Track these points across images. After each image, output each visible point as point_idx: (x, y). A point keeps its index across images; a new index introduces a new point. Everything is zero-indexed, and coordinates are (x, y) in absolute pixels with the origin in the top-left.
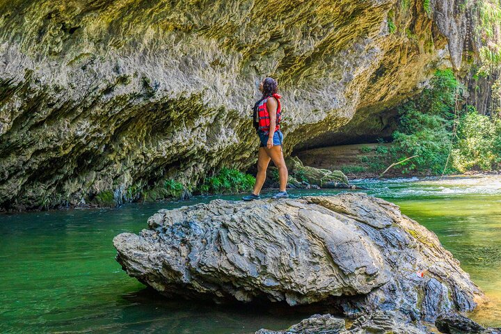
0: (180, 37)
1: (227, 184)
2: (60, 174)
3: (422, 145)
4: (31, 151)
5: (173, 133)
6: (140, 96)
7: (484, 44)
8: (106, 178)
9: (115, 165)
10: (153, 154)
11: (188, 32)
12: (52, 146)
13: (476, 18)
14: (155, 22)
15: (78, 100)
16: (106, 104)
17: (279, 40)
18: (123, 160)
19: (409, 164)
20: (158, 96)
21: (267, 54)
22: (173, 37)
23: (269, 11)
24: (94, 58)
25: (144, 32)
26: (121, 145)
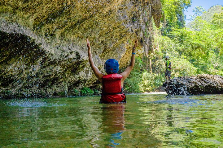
0: (79, 40)
1: (86, 93)
2: (47, 85)
3: (133, 82)
4: (42, 76)
5: (78, 72)
6: (75, 58)
7: (155, 49)
8: (60, 87)
9: (63, 83)
10: (74, 80)
11: (82, 38)
12: (49, 75)
13: (152, 40)
14: (73, 34)
15: (58, 59)
16: (66, 61)
17: (103, 43)
18: (65, 81)
19: (130, 88)
20: (81, 59)
21: (99, 47)
22: (78, 40)
23: (102, 33)
24: (60, 45)
25: (71, 37)
26: (65, 76)
